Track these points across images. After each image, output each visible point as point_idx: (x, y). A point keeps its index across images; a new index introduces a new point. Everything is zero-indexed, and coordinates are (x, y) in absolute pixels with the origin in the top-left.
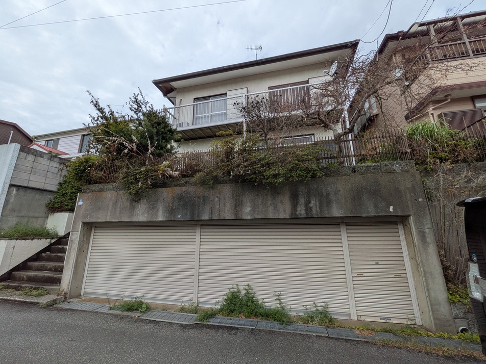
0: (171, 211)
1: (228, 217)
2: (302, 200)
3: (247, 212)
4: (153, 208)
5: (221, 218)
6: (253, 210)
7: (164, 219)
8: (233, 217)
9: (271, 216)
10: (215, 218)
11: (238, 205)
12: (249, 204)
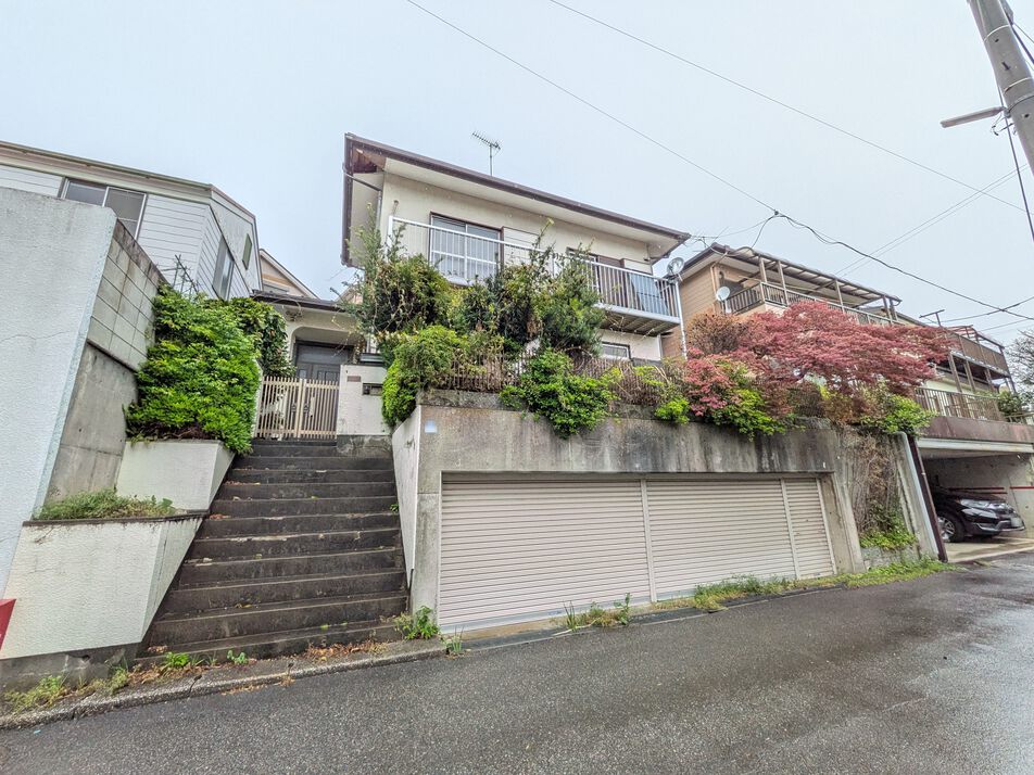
0: (625, 456)
1: (698, 470)
2: (765, 452)
3: (718, 464)
4: (595, 450)
5: (692, 470)
6: (723, 461)
7: (616, 470)
8: (705, 470)
9: (741, 470)
10: (683, 470)
11: (707, 453)
12: (718, 453)
